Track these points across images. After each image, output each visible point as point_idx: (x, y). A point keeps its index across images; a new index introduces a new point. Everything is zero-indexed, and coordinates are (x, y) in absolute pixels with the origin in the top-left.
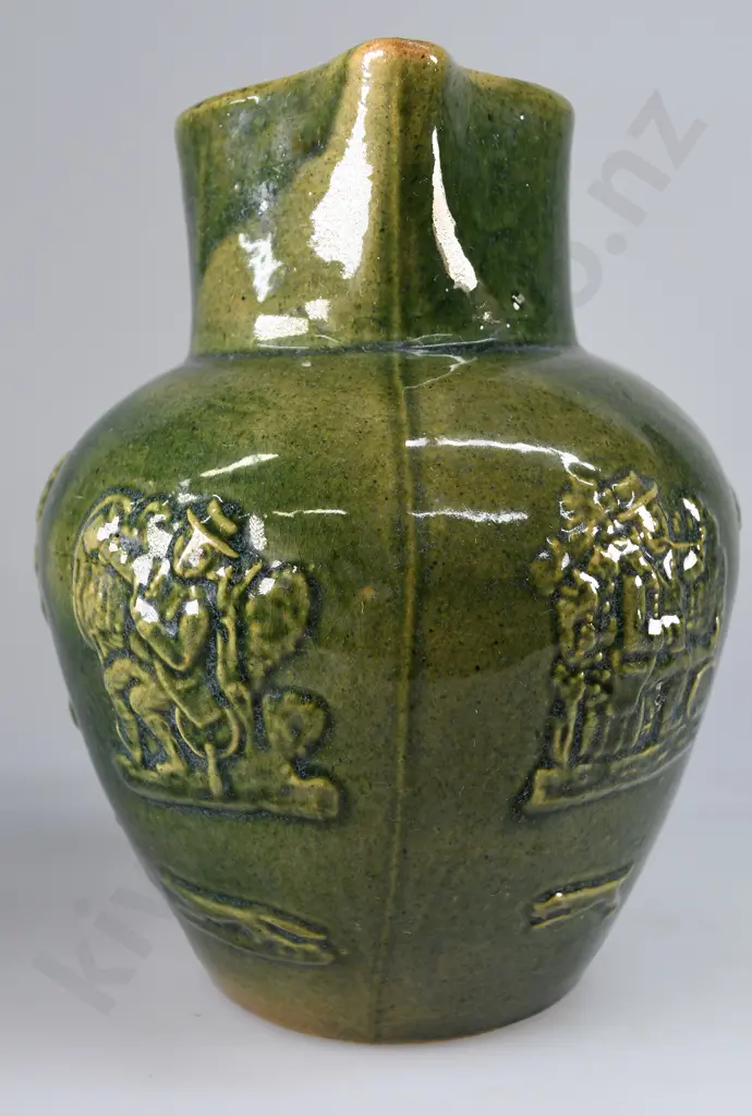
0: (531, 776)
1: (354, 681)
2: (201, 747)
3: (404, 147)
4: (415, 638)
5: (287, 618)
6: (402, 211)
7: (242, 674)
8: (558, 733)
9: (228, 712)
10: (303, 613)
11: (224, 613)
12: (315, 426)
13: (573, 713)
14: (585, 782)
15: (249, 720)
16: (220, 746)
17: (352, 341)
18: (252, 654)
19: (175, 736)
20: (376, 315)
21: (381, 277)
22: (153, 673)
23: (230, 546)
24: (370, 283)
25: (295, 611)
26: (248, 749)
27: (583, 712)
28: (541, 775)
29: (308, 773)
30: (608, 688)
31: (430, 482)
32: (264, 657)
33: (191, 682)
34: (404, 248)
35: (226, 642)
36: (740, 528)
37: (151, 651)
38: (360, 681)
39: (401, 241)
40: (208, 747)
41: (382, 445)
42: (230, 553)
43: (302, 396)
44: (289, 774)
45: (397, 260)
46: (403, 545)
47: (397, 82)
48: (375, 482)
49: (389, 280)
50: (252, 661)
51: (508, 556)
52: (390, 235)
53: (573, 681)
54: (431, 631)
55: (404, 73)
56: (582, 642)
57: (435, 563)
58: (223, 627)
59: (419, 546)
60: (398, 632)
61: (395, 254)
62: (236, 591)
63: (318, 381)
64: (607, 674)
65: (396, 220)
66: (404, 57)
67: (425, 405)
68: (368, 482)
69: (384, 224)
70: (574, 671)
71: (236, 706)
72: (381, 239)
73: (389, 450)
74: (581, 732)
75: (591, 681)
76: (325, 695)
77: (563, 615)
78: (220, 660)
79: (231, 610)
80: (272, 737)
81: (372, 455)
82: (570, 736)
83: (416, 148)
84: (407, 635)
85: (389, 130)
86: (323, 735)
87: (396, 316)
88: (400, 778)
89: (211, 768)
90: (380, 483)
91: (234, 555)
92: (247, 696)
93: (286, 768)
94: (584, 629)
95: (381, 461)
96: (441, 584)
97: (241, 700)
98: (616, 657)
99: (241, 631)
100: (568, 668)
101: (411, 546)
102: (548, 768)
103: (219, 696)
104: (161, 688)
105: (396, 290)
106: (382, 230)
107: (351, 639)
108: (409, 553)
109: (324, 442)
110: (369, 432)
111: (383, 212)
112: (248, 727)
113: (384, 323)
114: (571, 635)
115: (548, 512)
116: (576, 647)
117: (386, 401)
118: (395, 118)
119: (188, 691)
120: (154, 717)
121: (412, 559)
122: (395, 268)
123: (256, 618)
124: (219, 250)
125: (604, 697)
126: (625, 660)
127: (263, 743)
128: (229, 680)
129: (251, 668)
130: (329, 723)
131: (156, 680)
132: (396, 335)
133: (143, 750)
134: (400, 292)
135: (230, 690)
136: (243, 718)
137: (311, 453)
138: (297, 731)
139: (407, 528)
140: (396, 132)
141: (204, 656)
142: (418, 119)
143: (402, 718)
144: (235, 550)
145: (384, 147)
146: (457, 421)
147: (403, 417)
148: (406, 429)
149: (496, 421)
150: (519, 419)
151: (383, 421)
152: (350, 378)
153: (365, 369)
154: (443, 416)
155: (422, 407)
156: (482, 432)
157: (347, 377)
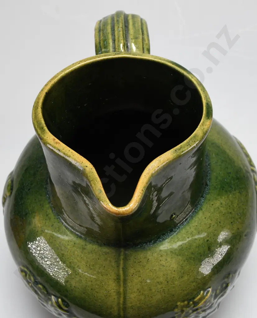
12: (92, 289)
41: (114, 301)
63: (93, 266)
73: (116, 303)
95: (113, 307)
110: (110, 296)
137: (90, 299)
146: (140, 292)
147: (122, 290)
148: (122, 296)
149: (154, 290)
150: (162, 288)
151: (114, 292)
152: (104, 267)
153: (110, 261)
154: (135, 290)
155: (128, 285)
156: (148, 296)
157: (103, 266)
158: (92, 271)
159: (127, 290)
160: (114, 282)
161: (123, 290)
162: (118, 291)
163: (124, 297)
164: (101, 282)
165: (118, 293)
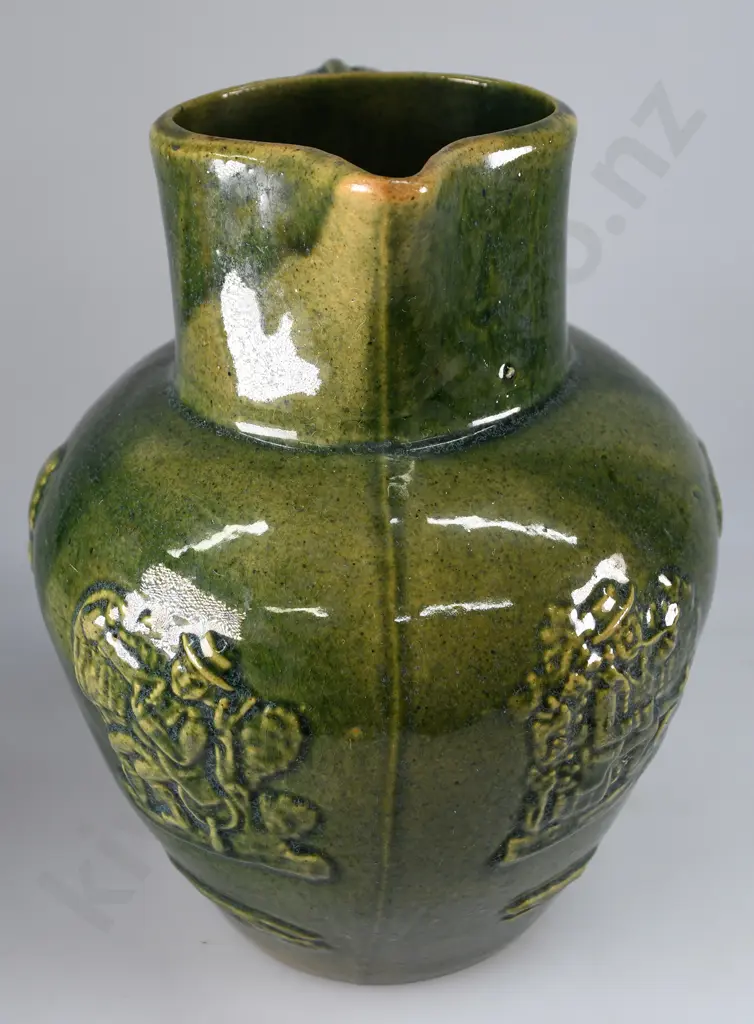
0: (505, 844)
1: (344, 794)
2: (204, 818)
3: (393, 273)
4: (399, 767)
5: (280, 747)
6: (390, 326)
7: (239, 777)
8: (530, 815)
9: (227, 801)
10: (296, 745)
11: (222, 733)
12: (304, 566)
13: (544, 800)
14: (553, 838)
15: (247, 809)
16: (219, 822)
17: (340, 440)
18: (248, 767)
19: (178, 802)
20: (364, 418)
21: (369, 385)
22: (156, 758)
23: (225, 680)
24: (358, 390)
25: (288, 744)
26: (247, 826)
27: (554, 797)
28: (513, 843)
29: (304, 851)
30: (577, 777)
31: (415, 633)
32: (259, 770)
33: (193, 774)
34: (392, 360)
35: (223, 754)
36: (720, 535)
37: (153, 743)
38: (349, 794)
39: (388, 353)
40: (210, 821)
41: (369, 593)
42: (225, 687)
43: (291, 522)
44: (285, 851)
45: (385, 370)
46: (389, 694)
47: (385, 222)
48: (362, 634)
49: (377, 389)
50: (248, 771)
51: (487, 695)
52: (378, 349)
53: (545, 779)
54: (414, 760)
55: (392, 214)
56: (554, 751)
57: (419, 708)
58: (220, 743)
59: (404, 694)
60: (384, 763)
61: (383, 365)
62: (232, 719)
63: (306, 501)
64: (577, 768)
65: (383, 336)
66: (393, 201)
67: (410, 540)
68: (354, 634)
69: (372, 337)
70: (546, 772)
71: (235, 800)
72: (369, 351)
73: (375, 599)
74: (551, 810)
75: (562, 775)
76: (317, 801)
77: (537, 735)
78: (218, 765)
79: (228, 733)
80: (268, 825)
81: (359, 605)
82: (541, 815)
83: (406, 272)
84: (392, 765)
85: (377, 260)
86: (315, 827)
87: (384, 419)
88: (386, 857)
89: (213, 833)
90: (366, 635)
91: (229, 688)
92: (245, 793)
93: (282, 846)
94: (556, 742)
95: (368, 612)
96: (424, 724)
97: (239, 796)
98: (586, 753)
99: (238, 750)
100: (540, 769)
101: (396, 694)
102: (520, 837)
103: (217, 788)
104: (164, 771)
105: (384, 398)
106: (370, 343)
107: (339, 766)
108: (394, 700)
109: (313, 586)
110: (357, 577)
111: (371, 327)
112: (246, 814)
113: (372, 425)
114: (544, 747)
115: (527, 650)
116: (549, 754)
117: (373, 536)
118: (383, 252)
119: (190, 779)
120: (161, 788)
121: (397, 707)
122: (383, 377)
123: (251, 743)
124: (202, 309)
125: (573, 784)
126: (595, 753)
127: (259, 826)
128: (227, 781)
129: (247, 775)
130: (321, 819)
131: (159, 764)
132: (383, 436)
133: (148, 796)
134: (388, 398)
135: (229, 788)
136: (242, 807)
137: (301, 599)
138: (290, 822)
139: (392, 679)
140: (385, 262)
141: (205, 759)
142: (407, 249)
143: (388, 821)
144: (229, 684)
145: (373, 272)
146: (442, 560)
147: (390, 558)
148: (392, 573)
149: (480, 557)
150: (502, 551)
151: (370, 564)
152: (338, 500)
153: (353, 486)
154: (428, 555)
155: (408, 543)
156: (466, 573)
157: (335, 498)
158: (302, 514)
159: (406, 558)
160: (368, 536)
161: (395, 556)
162: (381, 560)
163: (398, 578)
164: (330, 540)
165: (382, 567)
